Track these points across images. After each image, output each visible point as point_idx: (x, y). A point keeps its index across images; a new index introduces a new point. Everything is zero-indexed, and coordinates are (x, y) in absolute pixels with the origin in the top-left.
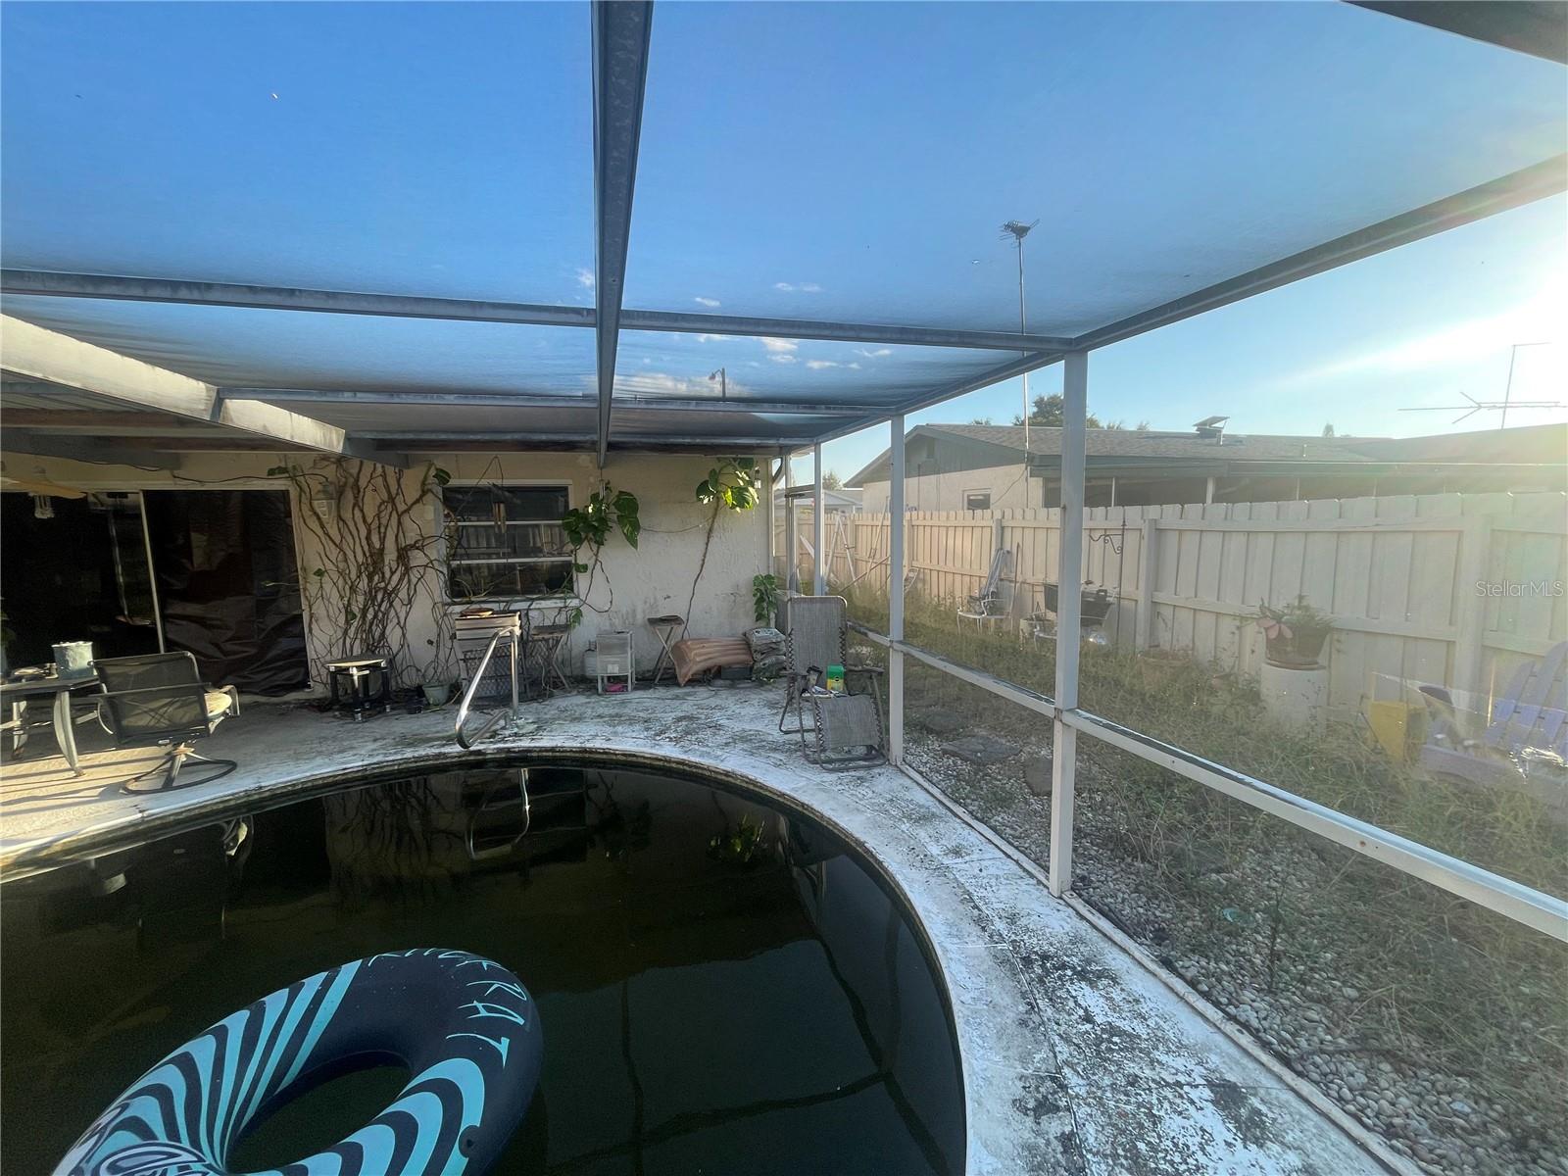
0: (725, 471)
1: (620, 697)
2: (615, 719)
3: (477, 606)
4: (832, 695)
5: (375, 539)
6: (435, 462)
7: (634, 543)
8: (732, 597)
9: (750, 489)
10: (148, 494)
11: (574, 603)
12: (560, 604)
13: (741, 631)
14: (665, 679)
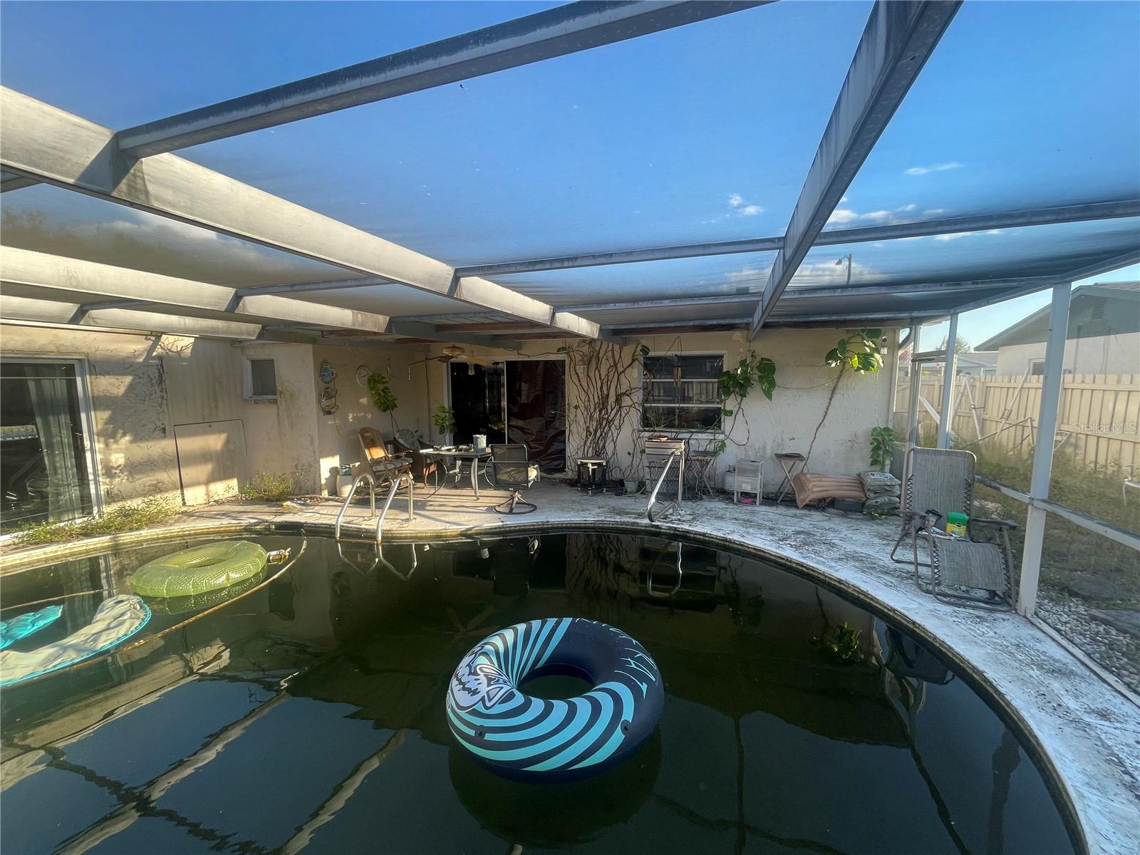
0: (852, 340)
1: (750, 508)
2: (747, 523)
3: (658, 434)
4: (952, 538)
5: (605, 388)
6: (641, 341)
7: (769, 396)
8: (850, 443)
9: (876, 355)
10: (508, 363)
11: (721, 437)
12: (711, 437)
13: (855, 472)
14: (786, 501)
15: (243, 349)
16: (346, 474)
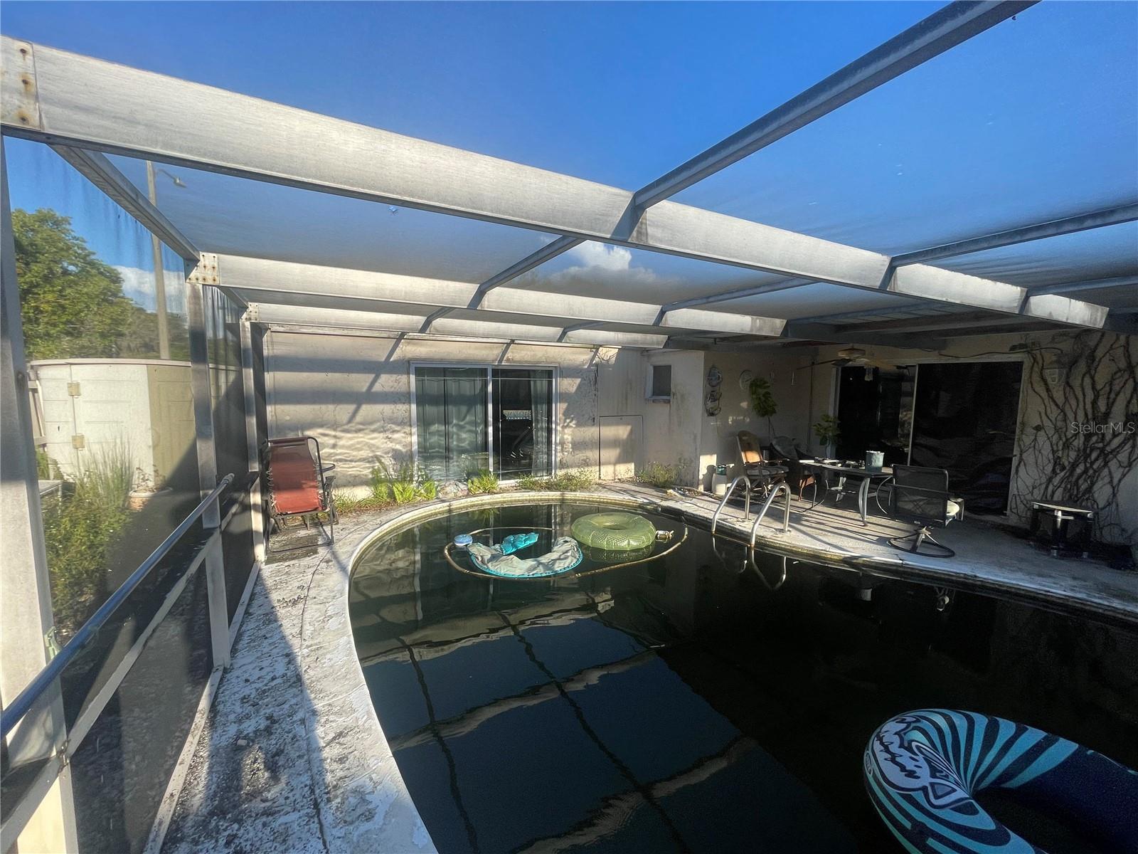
5: (1102, 404)
10: (922, 366)
15: (649, 356)
16: (721, 473)
